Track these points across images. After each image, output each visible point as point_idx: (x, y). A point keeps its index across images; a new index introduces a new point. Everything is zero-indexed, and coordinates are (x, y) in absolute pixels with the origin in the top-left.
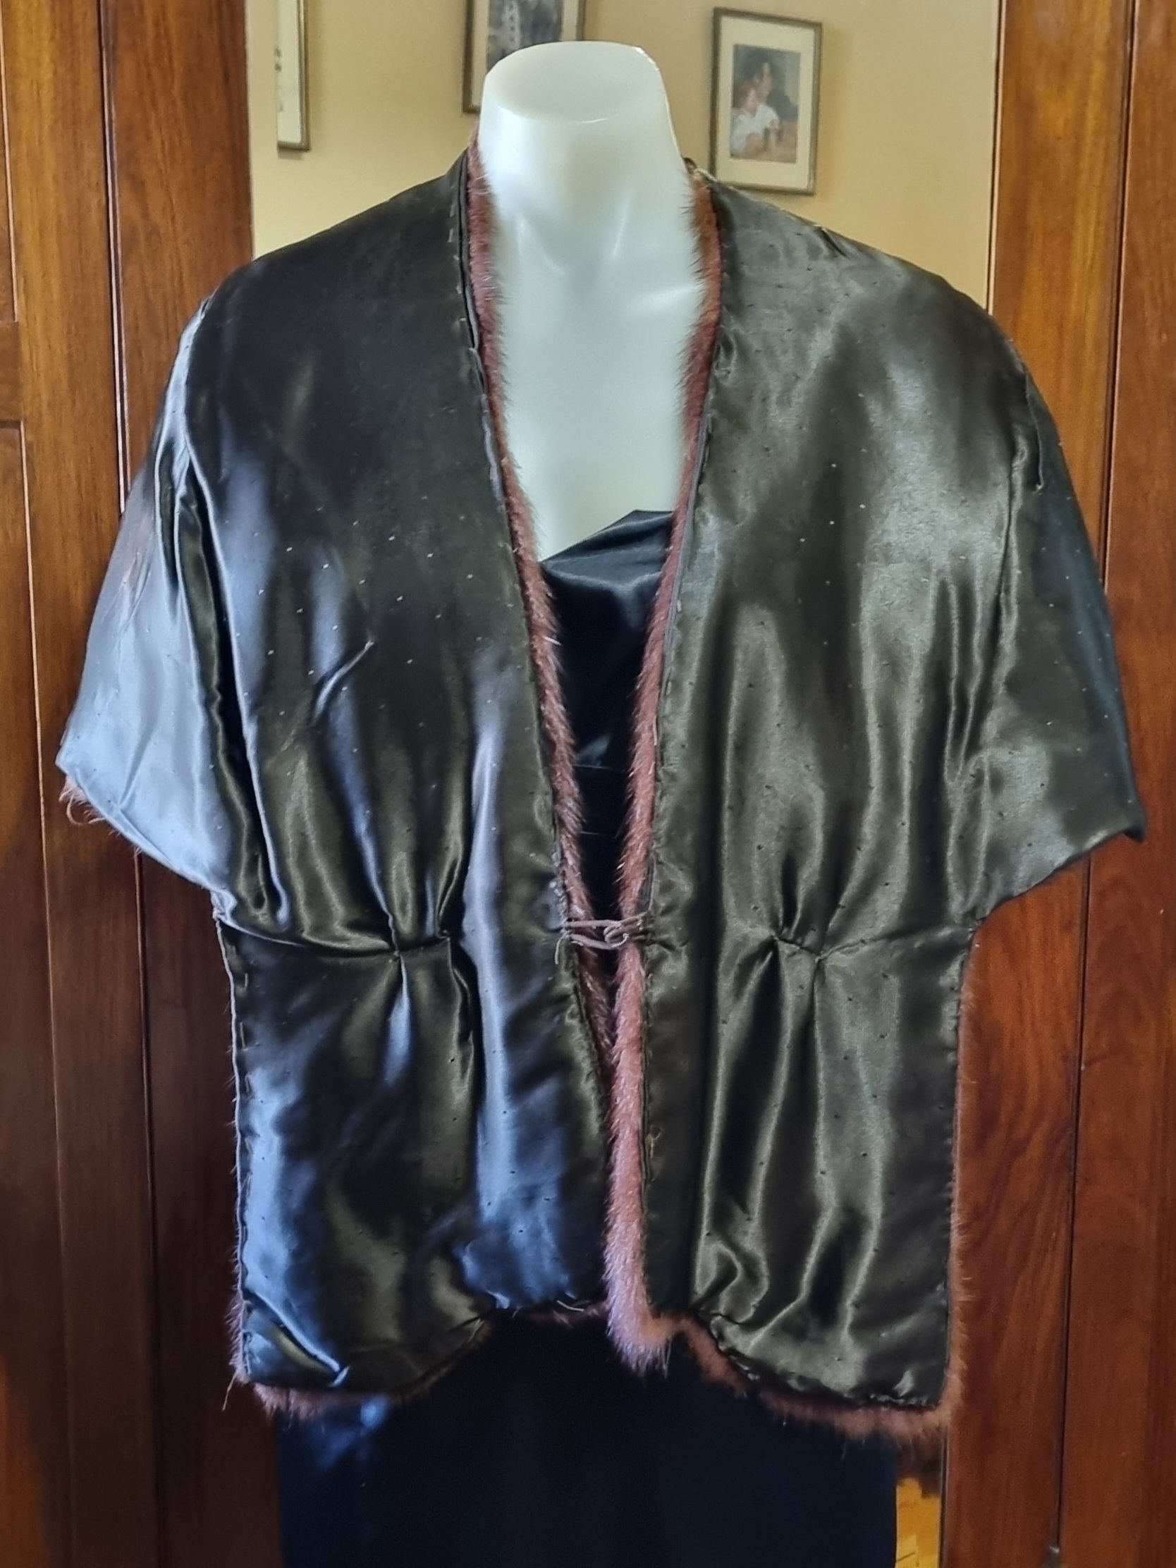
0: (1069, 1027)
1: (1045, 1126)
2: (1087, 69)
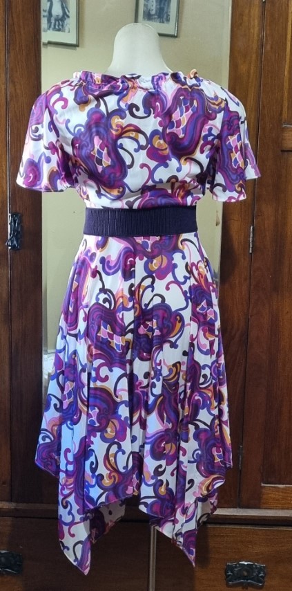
0: (245, 306)
1: (239, 332)
2: (251, 57)
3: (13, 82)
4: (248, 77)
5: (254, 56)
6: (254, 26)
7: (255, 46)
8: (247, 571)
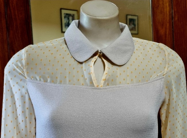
2: (166, 25)
4: (166, 37)
5: (168, 25)
6: (166, 7)
7: (168, 19)
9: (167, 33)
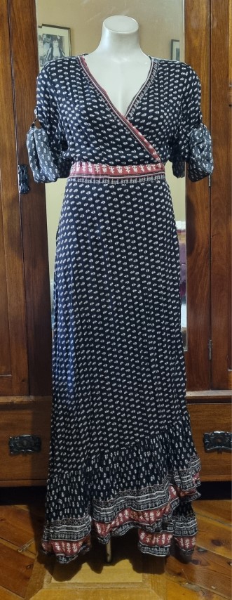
0: (208, 229)
1: (204, 250)
2: (202, 33)
3: (17, 63)
4: (201, 49)
5: (204, 33)
7: (204, 25)
8: (221, 438)
9: (203, 44)
